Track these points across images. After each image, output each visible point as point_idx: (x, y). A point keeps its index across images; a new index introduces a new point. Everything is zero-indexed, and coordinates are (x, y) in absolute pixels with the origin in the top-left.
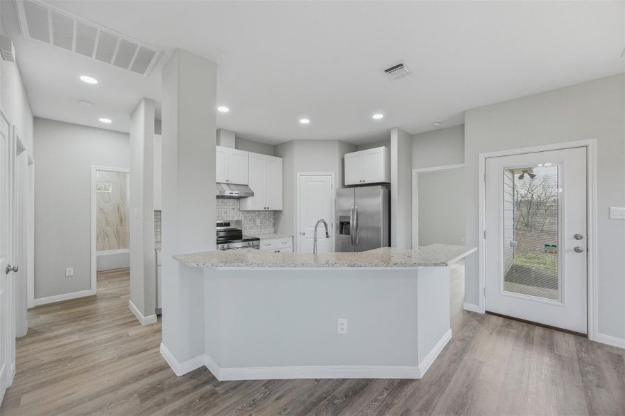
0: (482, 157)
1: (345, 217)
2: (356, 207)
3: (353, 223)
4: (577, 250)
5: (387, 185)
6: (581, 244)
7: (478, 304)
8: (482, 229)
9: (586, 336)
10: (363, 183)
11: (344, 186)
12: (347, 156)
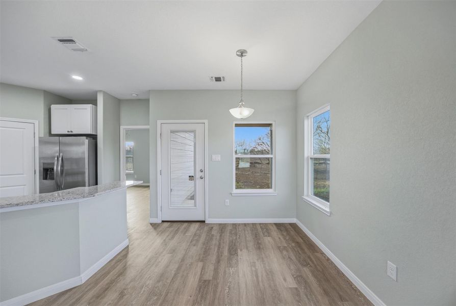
0: (159, 122)
1: (48, 164)
2: (61, 154)
3: (57, 168)
4: (201, 178)
5: (93, 137)
6: (202, 174)
7: (157, 218)
8: (159, 168)
9: (204, 222)
10: (70, 133)
11: (51, 135)
12: (53, 107)
